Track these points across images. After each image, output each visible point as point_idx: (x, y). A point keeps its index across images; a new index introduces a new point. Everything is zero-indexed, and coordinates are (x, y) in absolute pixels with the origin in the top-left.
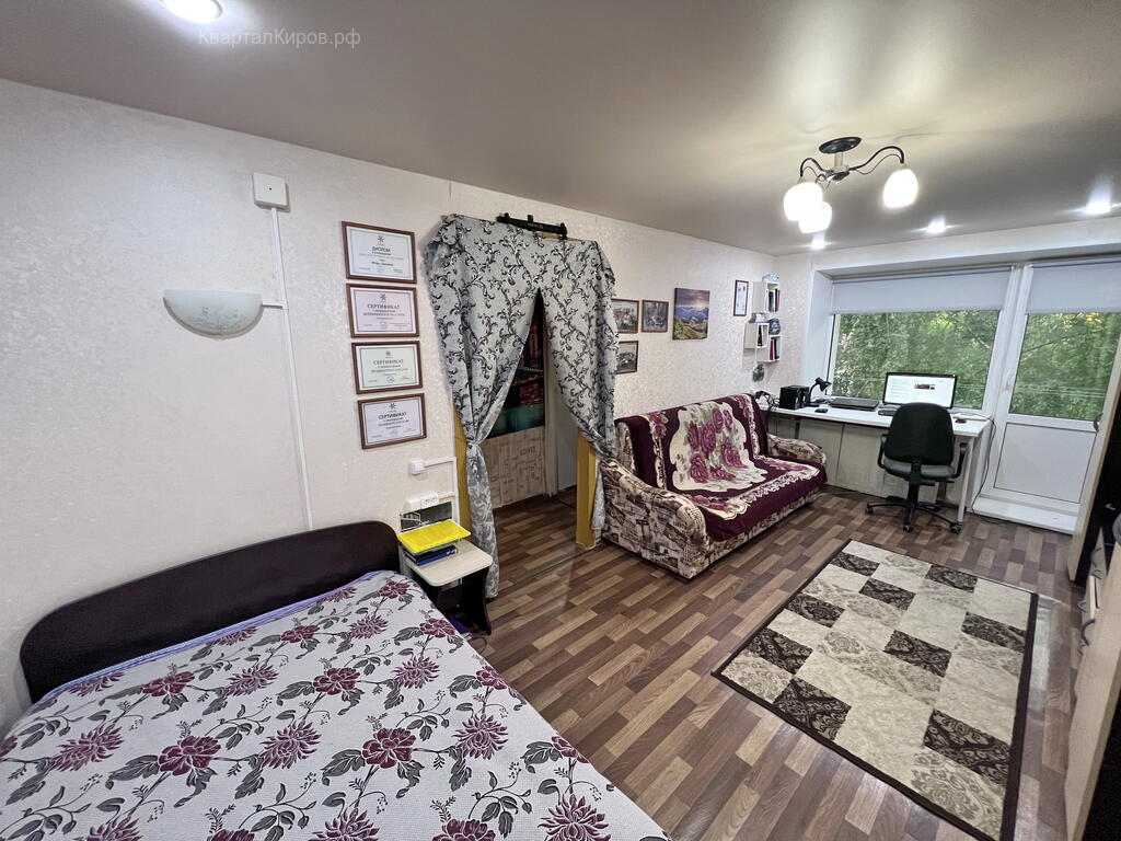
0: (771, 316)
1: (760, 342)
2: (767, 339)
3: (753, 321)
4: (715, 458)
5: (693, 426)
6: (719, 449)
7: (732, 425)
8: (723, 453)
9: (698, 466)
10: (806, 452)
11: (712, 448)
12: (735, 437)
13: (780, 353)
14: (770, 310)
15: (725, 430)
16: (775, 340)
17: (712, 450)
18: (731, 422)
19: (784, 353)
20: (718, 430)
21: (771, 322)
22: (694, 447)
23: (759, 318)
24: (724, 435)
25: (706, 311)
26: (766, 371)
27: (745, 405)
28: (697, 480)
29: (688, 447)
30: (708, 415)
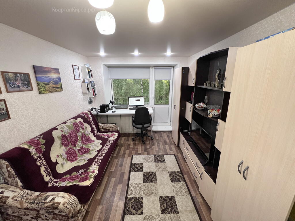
0: (91, 80)
1: (88, 90)
2: (91, 88)
3: (84, 82)
4: (79, 144)
5: (64, 136)
6: (80, 139)
7: (84, 127)
8: (82, 140)
9: (71, 154)
10: (113, 128)
11: (77, 141)
12: (86, 131)
13: (96, 93)
14: (90, 77)
15: (81, 130)
16: (94, 89)
17: (77, 142)
18: (83, 125)
19: (98, 93)
20: (78, 131)
21: (91, 82)
22: (66, 146)
23: (86, 81)
24: (81, 132)
25: (59, 79)
26: (93, 100)
27: (88, 116)
28: (72, 161)
29: (63, 147)
30: (71, 127)
